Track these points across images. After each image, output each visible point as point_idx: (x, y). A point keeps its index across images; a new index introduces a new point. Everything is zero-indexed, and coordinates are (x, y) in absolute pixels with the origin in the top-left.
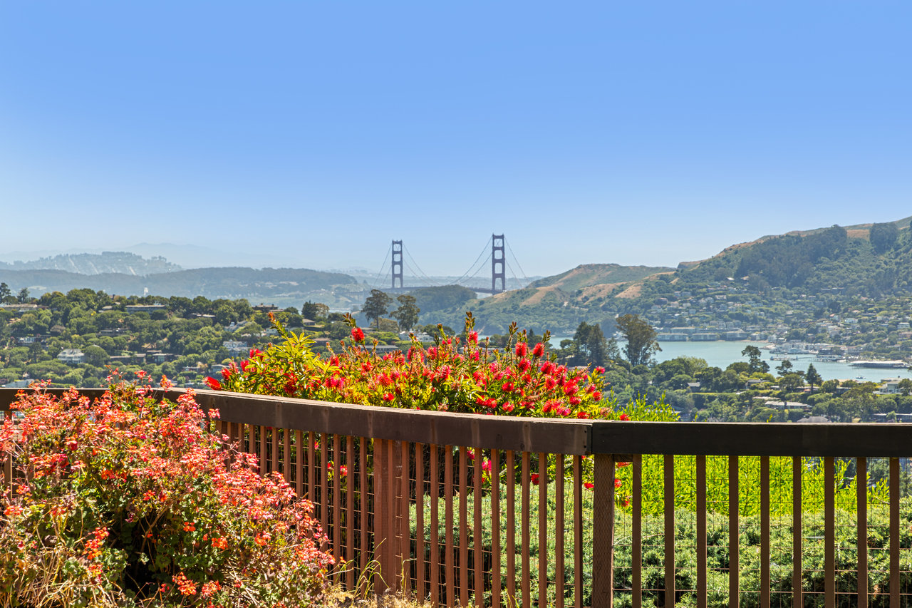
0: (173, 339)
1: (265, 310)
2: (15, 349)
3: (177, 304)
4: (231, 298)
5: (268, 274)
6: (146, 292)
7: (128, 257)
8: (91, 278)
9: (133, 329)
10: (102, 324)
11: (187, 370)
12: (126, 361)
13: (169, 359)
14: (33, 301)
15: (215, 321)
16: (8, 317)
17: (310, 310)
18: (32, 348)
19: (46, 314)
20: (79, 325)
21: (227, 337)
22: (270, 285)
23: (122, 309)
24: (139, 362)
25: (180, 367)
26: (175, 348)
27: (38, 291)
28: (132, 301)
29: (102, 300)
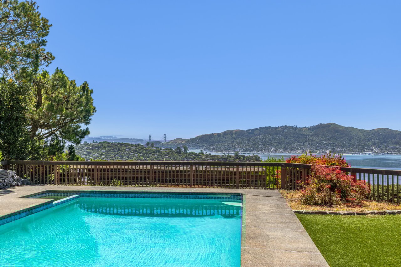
0: (118, 149)
1: (132, 144)
2: (95, 150)
3: (119, 144)
4: (127, 143)
5: (131, 139)
6: (113, 142)
7: (111, 137)
8: (105, 139)
9: (113, 147)
10: (108, 146)
11: (120, 153)
12: (111, 152)
13: (118, 151)
14: (98, 143)
15: (124, 146)
16: (94, 145)
17: (138, 144)
18: (98, 150)
19: (100, 145)
20: (105, 146)
21: (126, 148)
22: (132, 141)
23: (111, 144)
24: (113, 152)
25: (119, 153)
26: (119, 150)
27: (98, 142)
28: (112, 143)
29: (108, 143)
